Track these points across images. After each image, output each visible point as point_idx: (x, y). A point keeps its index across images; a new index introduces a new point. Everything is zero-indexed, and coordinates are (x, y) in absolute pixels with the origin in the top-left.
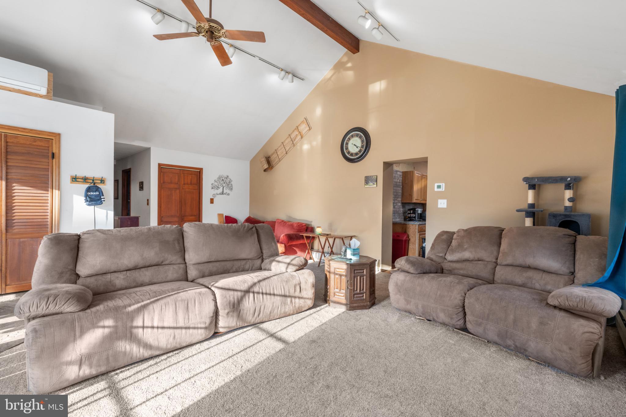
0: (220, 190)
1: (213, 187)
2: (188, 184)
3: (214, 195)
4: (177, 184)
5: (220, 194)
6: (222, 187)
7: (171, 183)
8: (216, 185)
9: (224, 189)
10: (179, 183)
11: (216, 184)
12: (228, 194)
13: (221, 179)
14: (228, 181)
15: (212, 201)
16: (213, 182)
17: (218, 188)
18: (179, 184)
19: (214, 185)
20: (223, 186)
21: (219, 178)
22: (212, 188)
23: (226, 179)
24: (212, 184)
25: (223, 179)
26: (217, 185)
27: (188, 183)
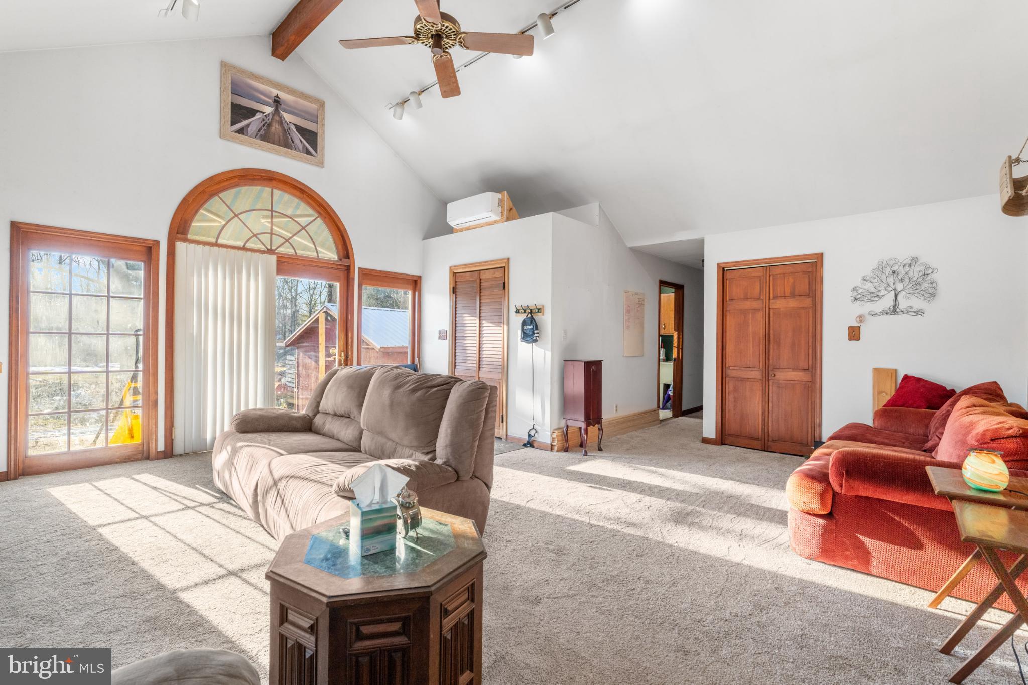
0: (887, 301)
1: (859, 296)
2: (785, 297)
3: (861, 318)
4: (759, 298)
5: (885, 313)
6: (893, 294)
7: (746, 298)
8: (868, 291)
9: (899, 298)
10: (762, 297)
11: (869, 286)
12: (918, 312)
13: (888, 270)
14: (917, 270)
15: (854, 334)
16: (858, 283)
17: (876, 296)
18: (763, 300)
19: (860, 291)
20: (895, 290)
21: (881, 268)
22: (856, 299)
23: (907, 269)
24: (854, 289)
25: (895, 268)
26: (873, 290)
27: (784, 293)
